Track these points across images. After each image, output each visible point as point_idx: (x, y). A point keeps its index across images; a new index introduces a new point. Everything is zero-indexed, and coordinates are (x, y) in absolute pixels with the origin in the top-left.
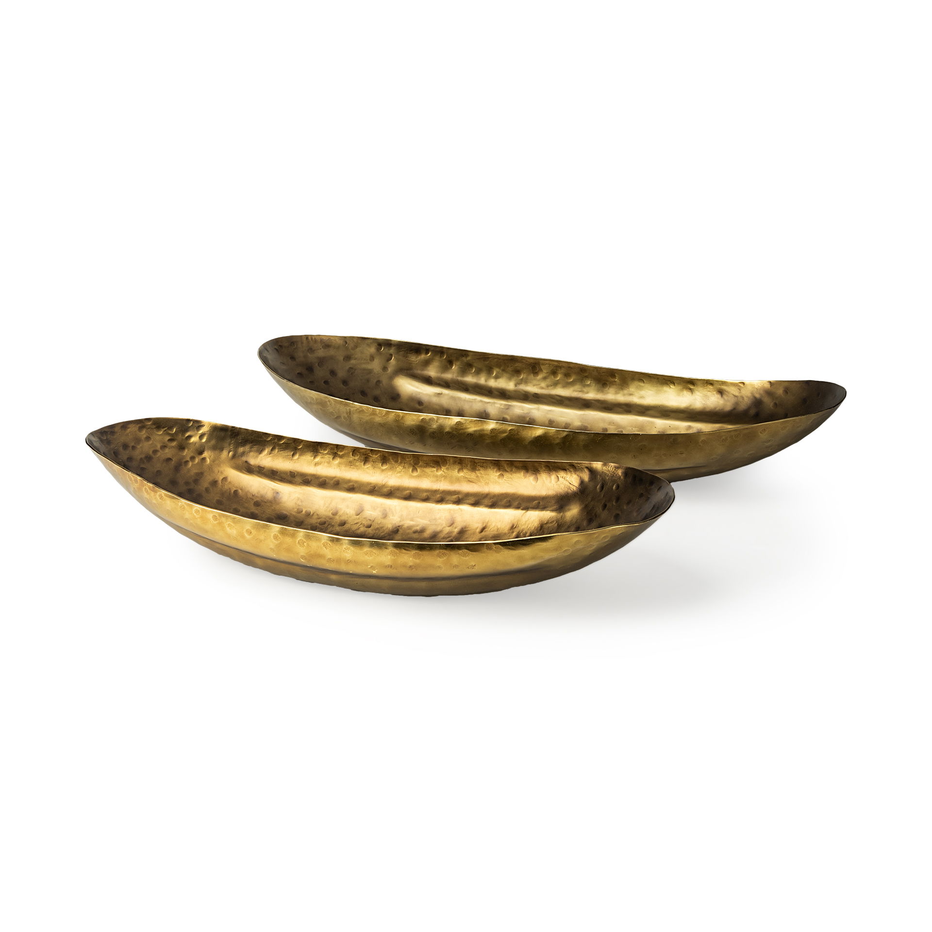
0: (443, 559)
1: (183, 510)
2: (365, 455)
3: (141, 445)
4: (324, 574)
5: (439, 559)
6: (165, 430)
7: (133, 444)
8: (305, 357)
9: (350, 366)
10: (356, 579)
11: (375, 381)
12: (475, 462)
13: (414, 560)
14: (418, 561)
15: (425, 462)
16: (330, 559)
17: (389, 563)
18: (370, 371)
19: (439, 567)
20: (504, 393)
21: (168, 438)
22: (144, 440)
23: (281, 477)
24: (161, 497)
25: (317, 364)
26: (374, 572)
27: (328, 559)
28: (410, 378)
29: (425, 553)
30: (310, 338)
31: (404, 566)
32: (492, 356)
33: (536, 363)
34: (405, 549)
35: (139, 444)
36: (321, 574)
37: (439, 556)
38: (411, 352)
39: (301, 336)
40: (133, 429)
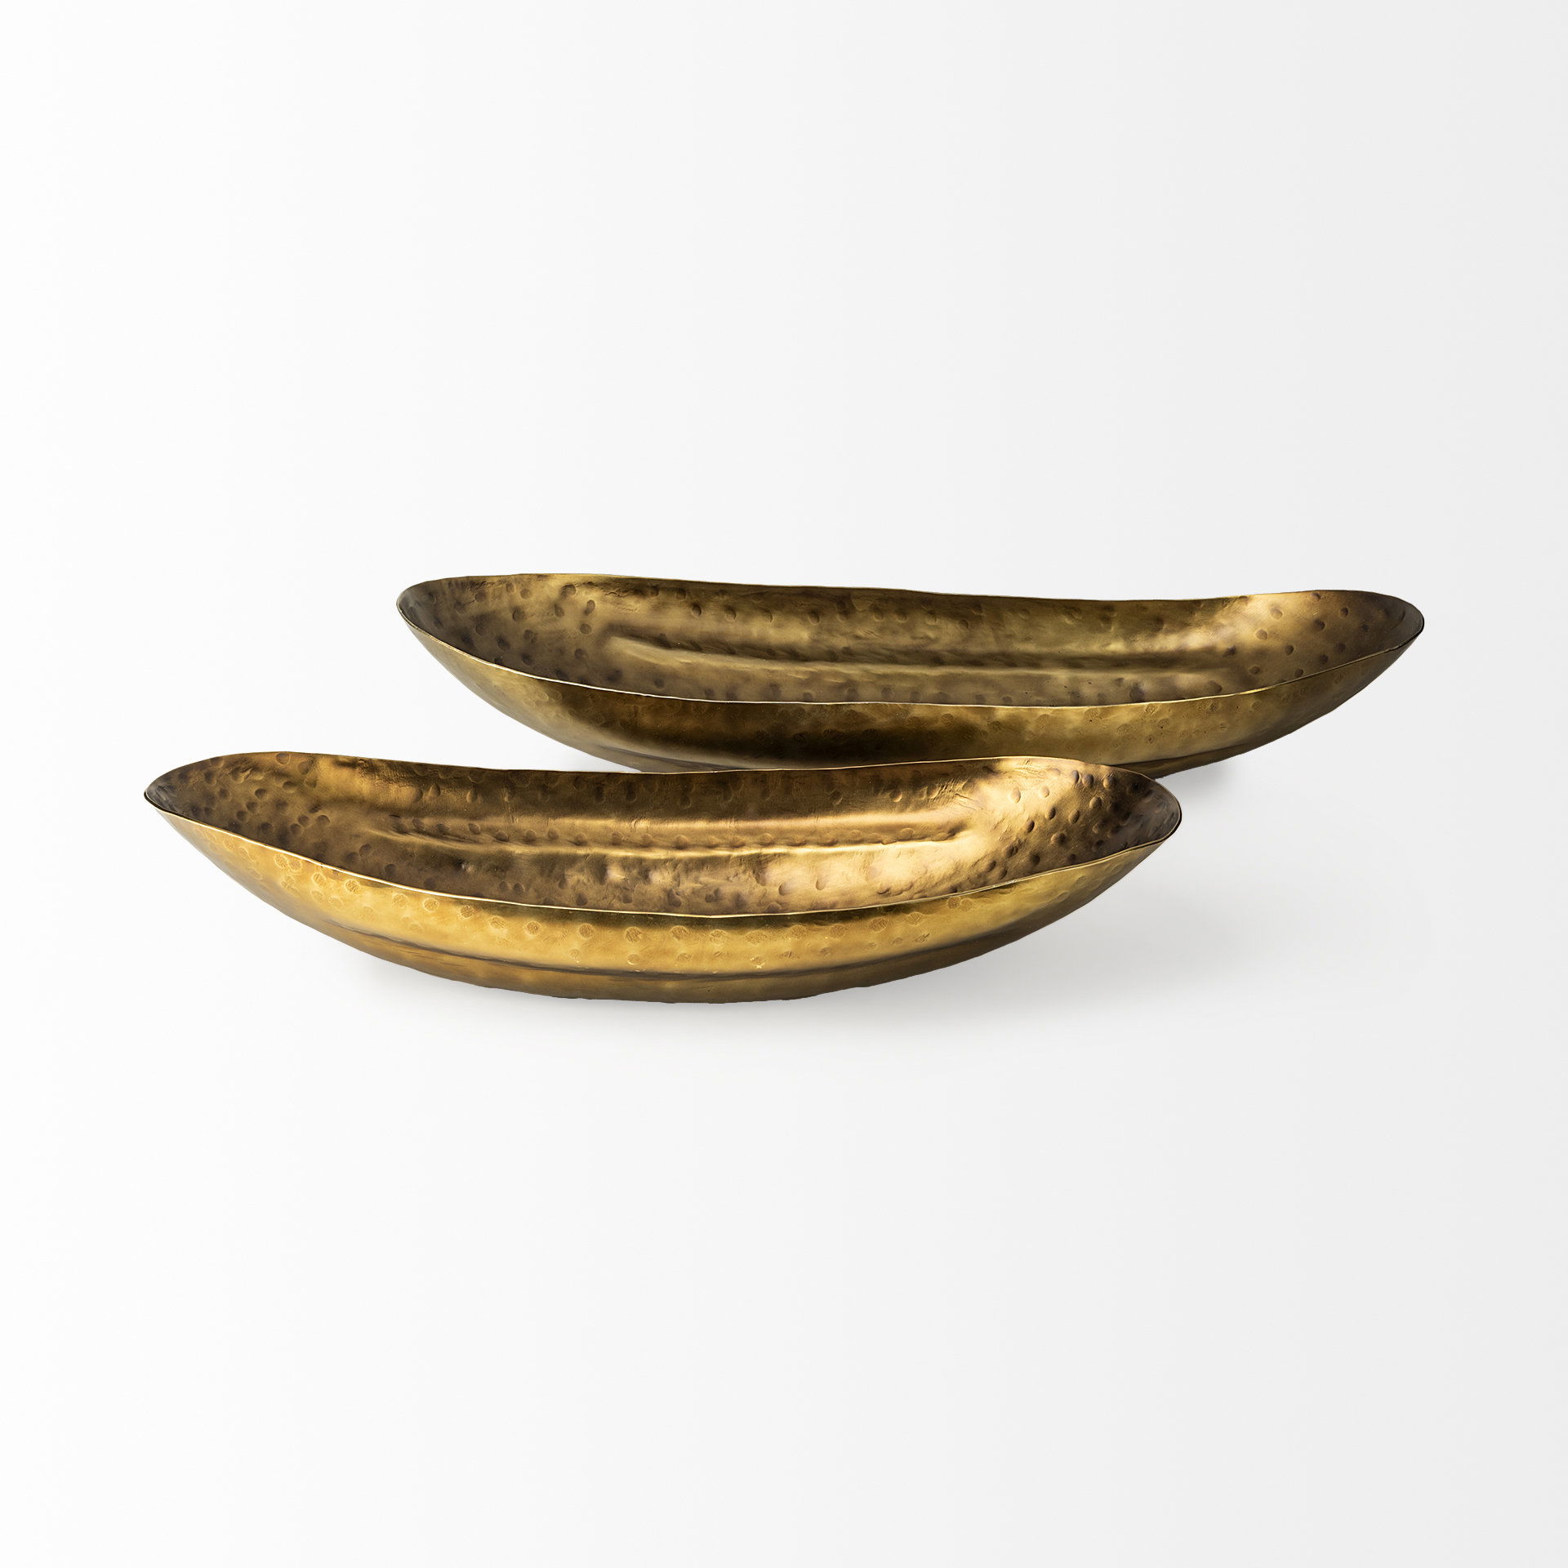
0: (878, 932)
1: (401, 906)
2: (597, 784)
3: (216, 806)
4: (653, 982)
5: (873, 932)
6: (248, 776)
7: (204, 805)
8: (454, 618)
9: (526, 629)
10: (709, 984)
11: (573, 651)
12: (790, 777)
13: (832, 938)
14: (837, 940)
15: (702, 785)
16: (683, 956)
17: (788, 949)
18: (561, 635)
19: (871, 945)
20: (793, 651)
21: (254, 789)
22: (218, 796)
23: (458, 836)
24: (353, 888)
25: (474, 629)
26: (758, 967)
27: (681, 955)
28: (630, 639)
29: (850, 925)
30: (453, 582)
31: (813, 951)
32: (768, 590)
33: (844, 597)
34: (817, 924)
35: (213, 804)
36: (648, 983)
37: (873, 927)
38: (625, 594)
39: (439, 581)
40: (196, 778)
